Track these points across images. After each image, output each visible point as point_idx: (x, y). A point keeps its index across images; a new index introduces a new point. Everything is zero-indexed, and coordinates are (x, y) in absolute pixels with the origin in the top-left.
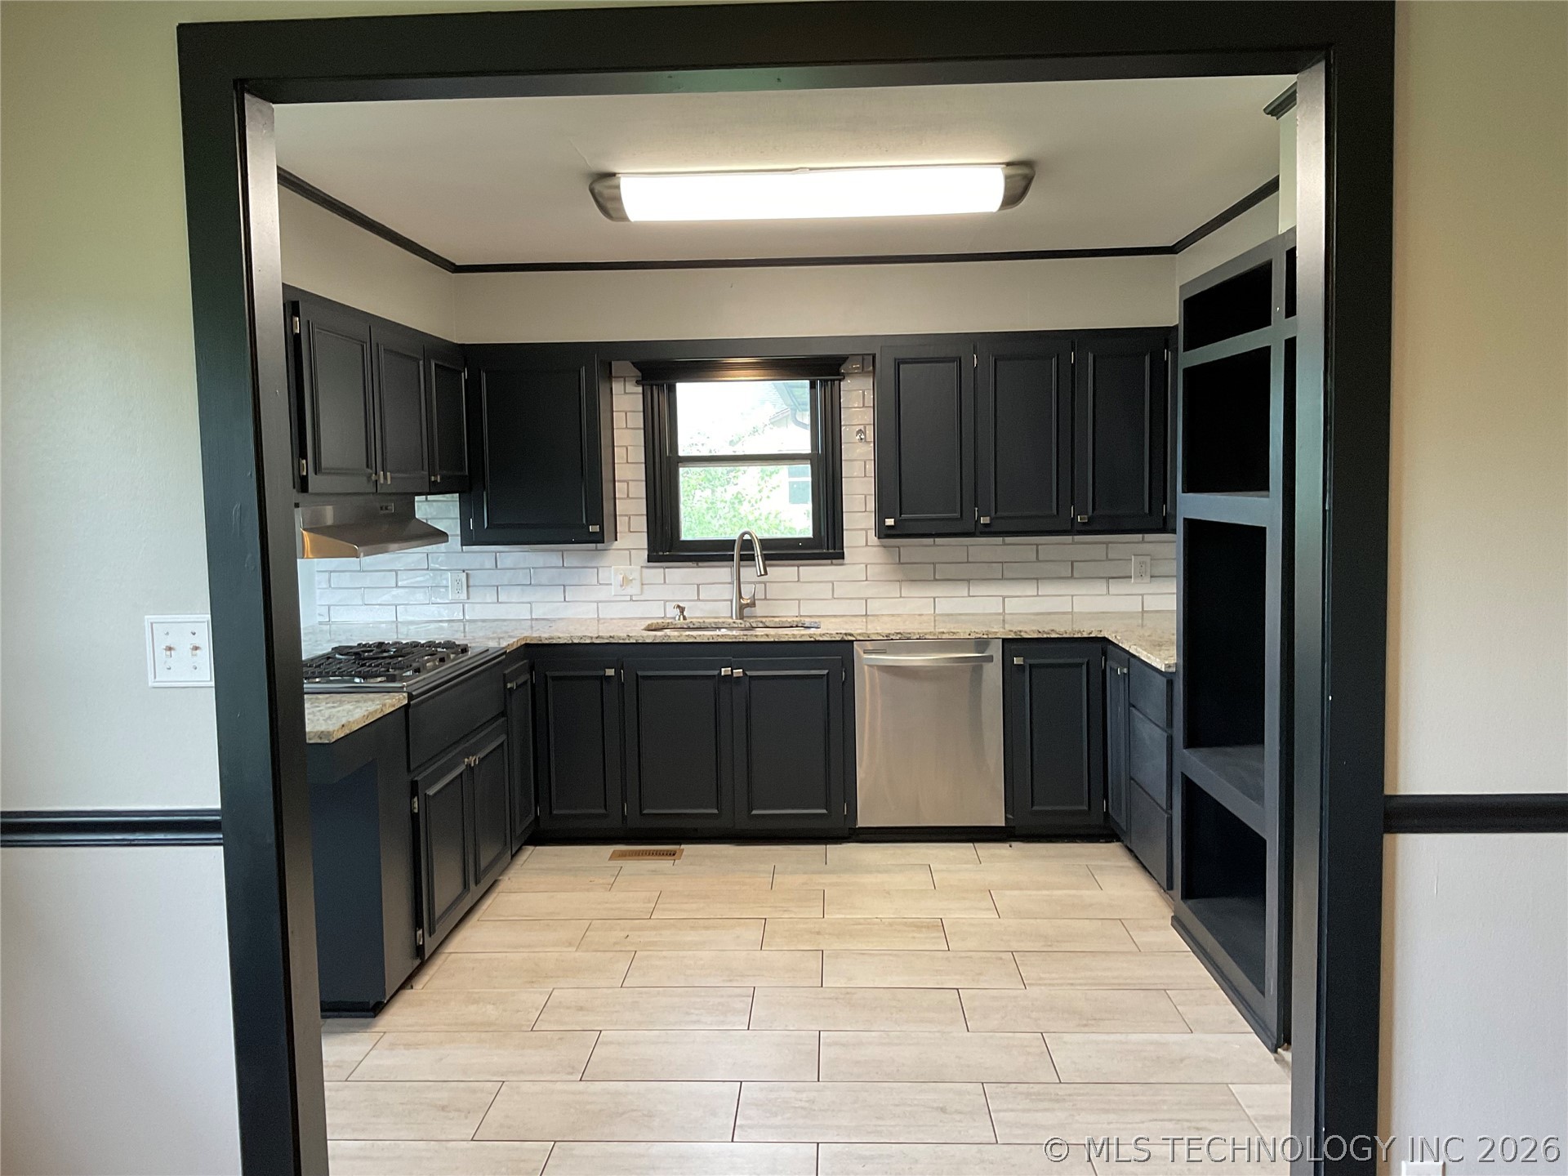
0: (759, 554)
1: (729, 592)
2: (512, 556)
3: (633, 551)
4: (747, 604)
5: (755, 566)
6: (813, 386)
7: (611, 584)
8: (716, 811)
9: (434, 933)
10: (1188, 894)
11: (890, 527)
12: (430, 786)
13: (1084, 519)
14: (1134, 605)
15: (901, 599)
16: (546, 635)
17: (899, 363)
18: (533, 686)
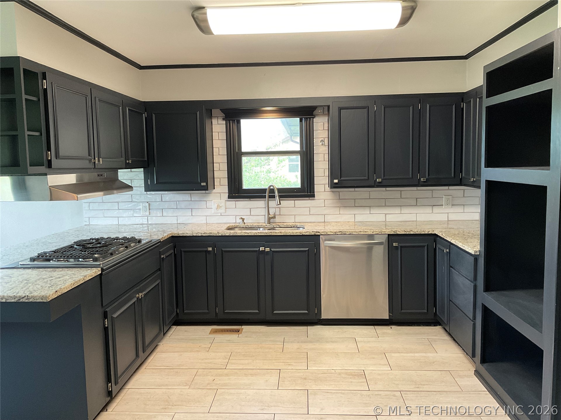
0: (277, 195)
1: (264, 212)
2: (169, 196)
3: (222, 194)
4: (272, 217)
5: (275, 200)
6: (301, 121)
7: (212, 208)
8: (257, 311)
9: (117, 384)
10: (483, 361)
11: (336, 183)
12: (115, 312)
13: (424, 179)
14: (444, 218)
15: (340, 215)
16: (181, 232)
17: (340, 109)
18: (175, 255)
